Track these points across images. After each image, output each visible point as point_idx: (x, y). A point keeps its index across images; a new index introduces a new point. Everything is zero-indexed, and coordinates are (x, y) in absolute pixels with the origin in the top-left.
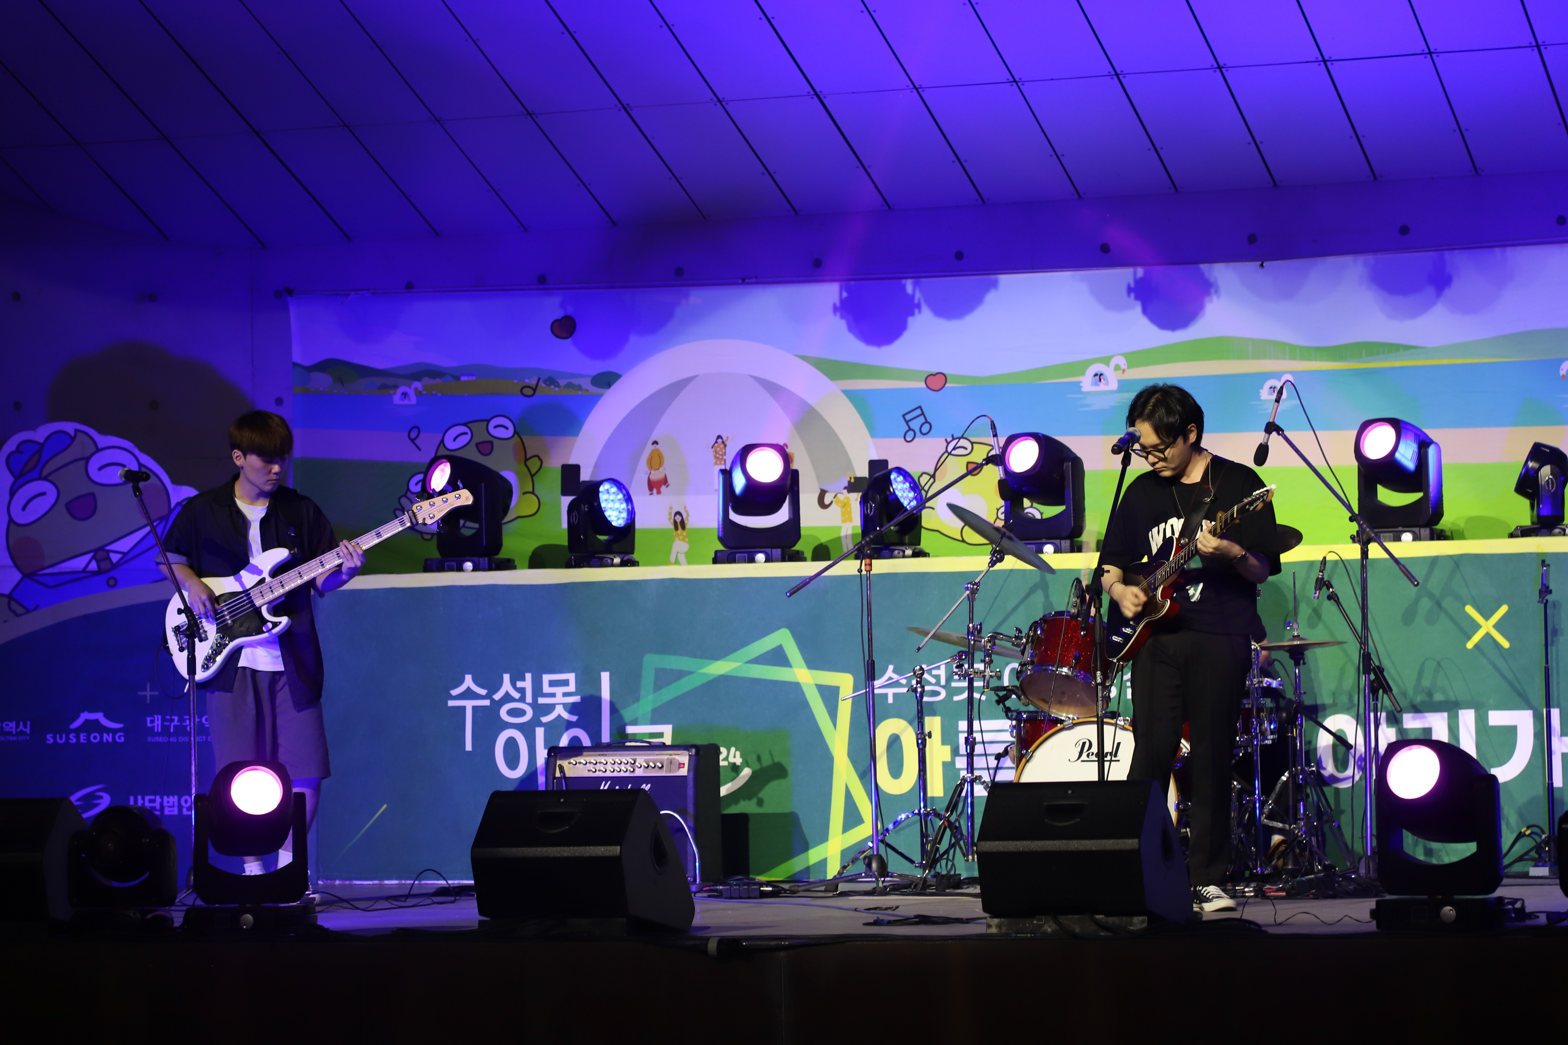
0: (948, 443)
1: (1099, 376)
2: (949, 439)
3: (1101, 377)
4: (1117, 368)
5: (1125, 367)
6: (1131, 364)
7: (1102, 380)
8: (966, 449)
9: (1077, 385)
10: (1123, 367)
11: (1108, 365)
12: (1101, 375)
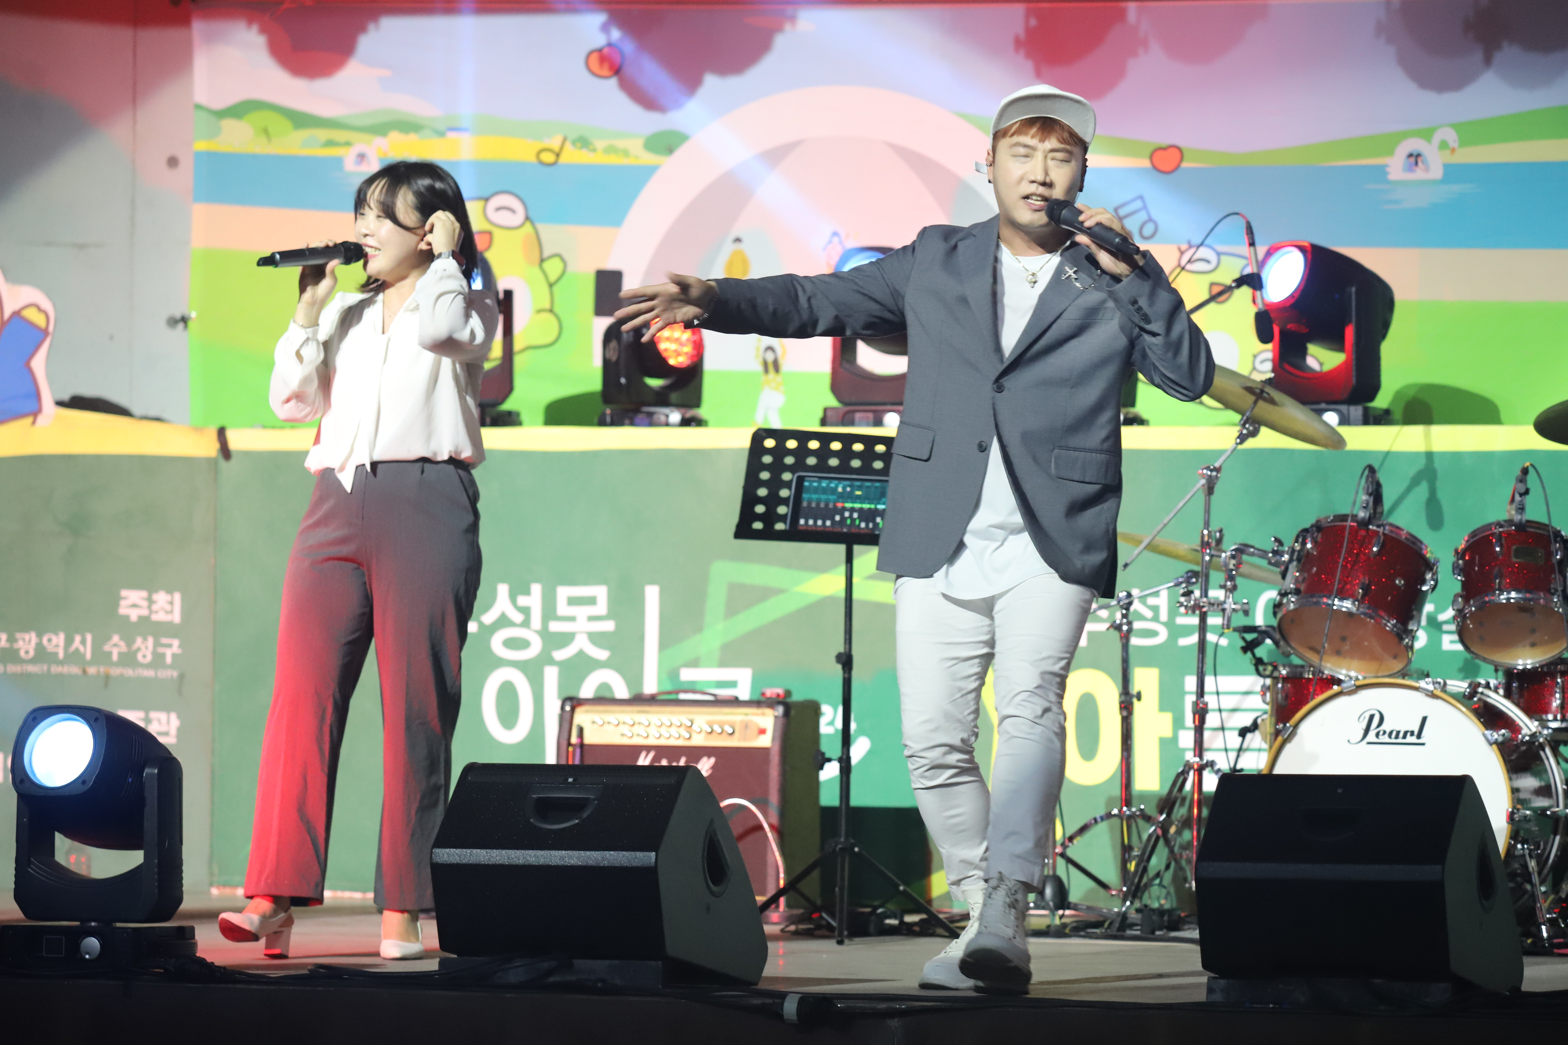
0: (1182, 253)
1: (1415, 158)
2: (1184, 247)
3: (1419, 159)
4: (1443, 145)
5: (1456, 145)
6: (1465, 141)
7: (1420, 163)
8: (1208, 262)
10: (1452, 144)
11: (1429, 140)
12: (1418, 155)
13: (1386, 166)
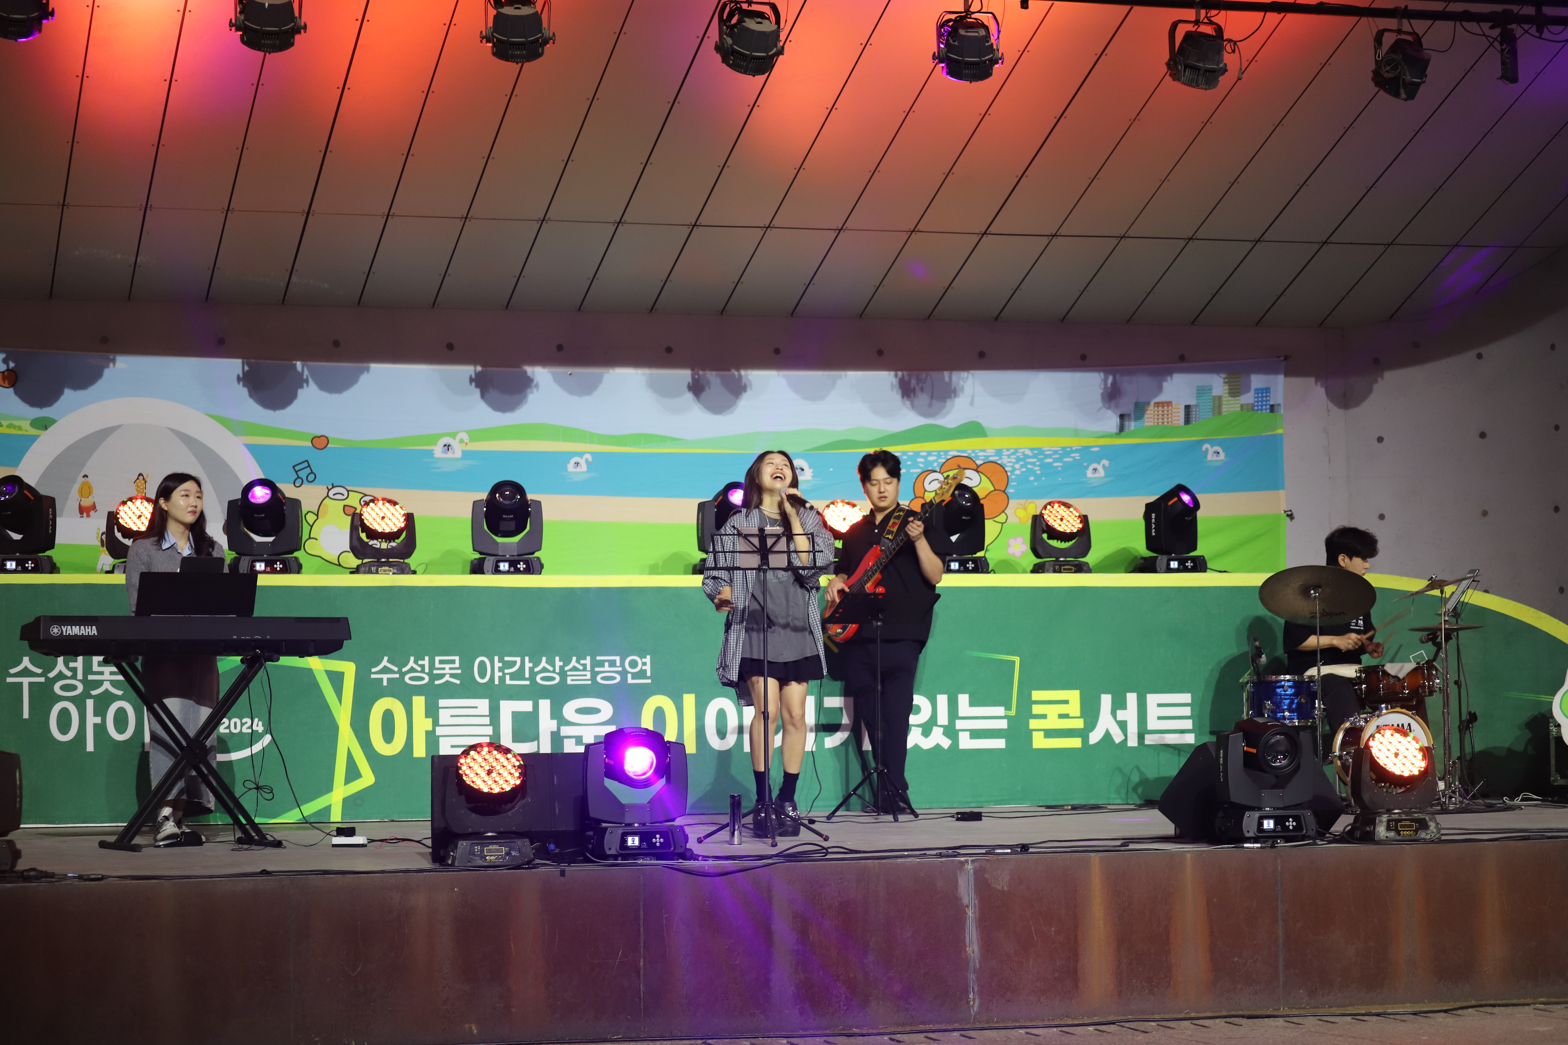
0: (329, 490)
1: (448, 447)
2: (330, 487)
4: (461, 441)
5: (468, 441)
6: (473, 439)
7: (450, 449)
8: (343, 495)
9: (430, 453)
10: (466, 441)
11: (455, 439)
12: (449, 446)
13: (433, 450)
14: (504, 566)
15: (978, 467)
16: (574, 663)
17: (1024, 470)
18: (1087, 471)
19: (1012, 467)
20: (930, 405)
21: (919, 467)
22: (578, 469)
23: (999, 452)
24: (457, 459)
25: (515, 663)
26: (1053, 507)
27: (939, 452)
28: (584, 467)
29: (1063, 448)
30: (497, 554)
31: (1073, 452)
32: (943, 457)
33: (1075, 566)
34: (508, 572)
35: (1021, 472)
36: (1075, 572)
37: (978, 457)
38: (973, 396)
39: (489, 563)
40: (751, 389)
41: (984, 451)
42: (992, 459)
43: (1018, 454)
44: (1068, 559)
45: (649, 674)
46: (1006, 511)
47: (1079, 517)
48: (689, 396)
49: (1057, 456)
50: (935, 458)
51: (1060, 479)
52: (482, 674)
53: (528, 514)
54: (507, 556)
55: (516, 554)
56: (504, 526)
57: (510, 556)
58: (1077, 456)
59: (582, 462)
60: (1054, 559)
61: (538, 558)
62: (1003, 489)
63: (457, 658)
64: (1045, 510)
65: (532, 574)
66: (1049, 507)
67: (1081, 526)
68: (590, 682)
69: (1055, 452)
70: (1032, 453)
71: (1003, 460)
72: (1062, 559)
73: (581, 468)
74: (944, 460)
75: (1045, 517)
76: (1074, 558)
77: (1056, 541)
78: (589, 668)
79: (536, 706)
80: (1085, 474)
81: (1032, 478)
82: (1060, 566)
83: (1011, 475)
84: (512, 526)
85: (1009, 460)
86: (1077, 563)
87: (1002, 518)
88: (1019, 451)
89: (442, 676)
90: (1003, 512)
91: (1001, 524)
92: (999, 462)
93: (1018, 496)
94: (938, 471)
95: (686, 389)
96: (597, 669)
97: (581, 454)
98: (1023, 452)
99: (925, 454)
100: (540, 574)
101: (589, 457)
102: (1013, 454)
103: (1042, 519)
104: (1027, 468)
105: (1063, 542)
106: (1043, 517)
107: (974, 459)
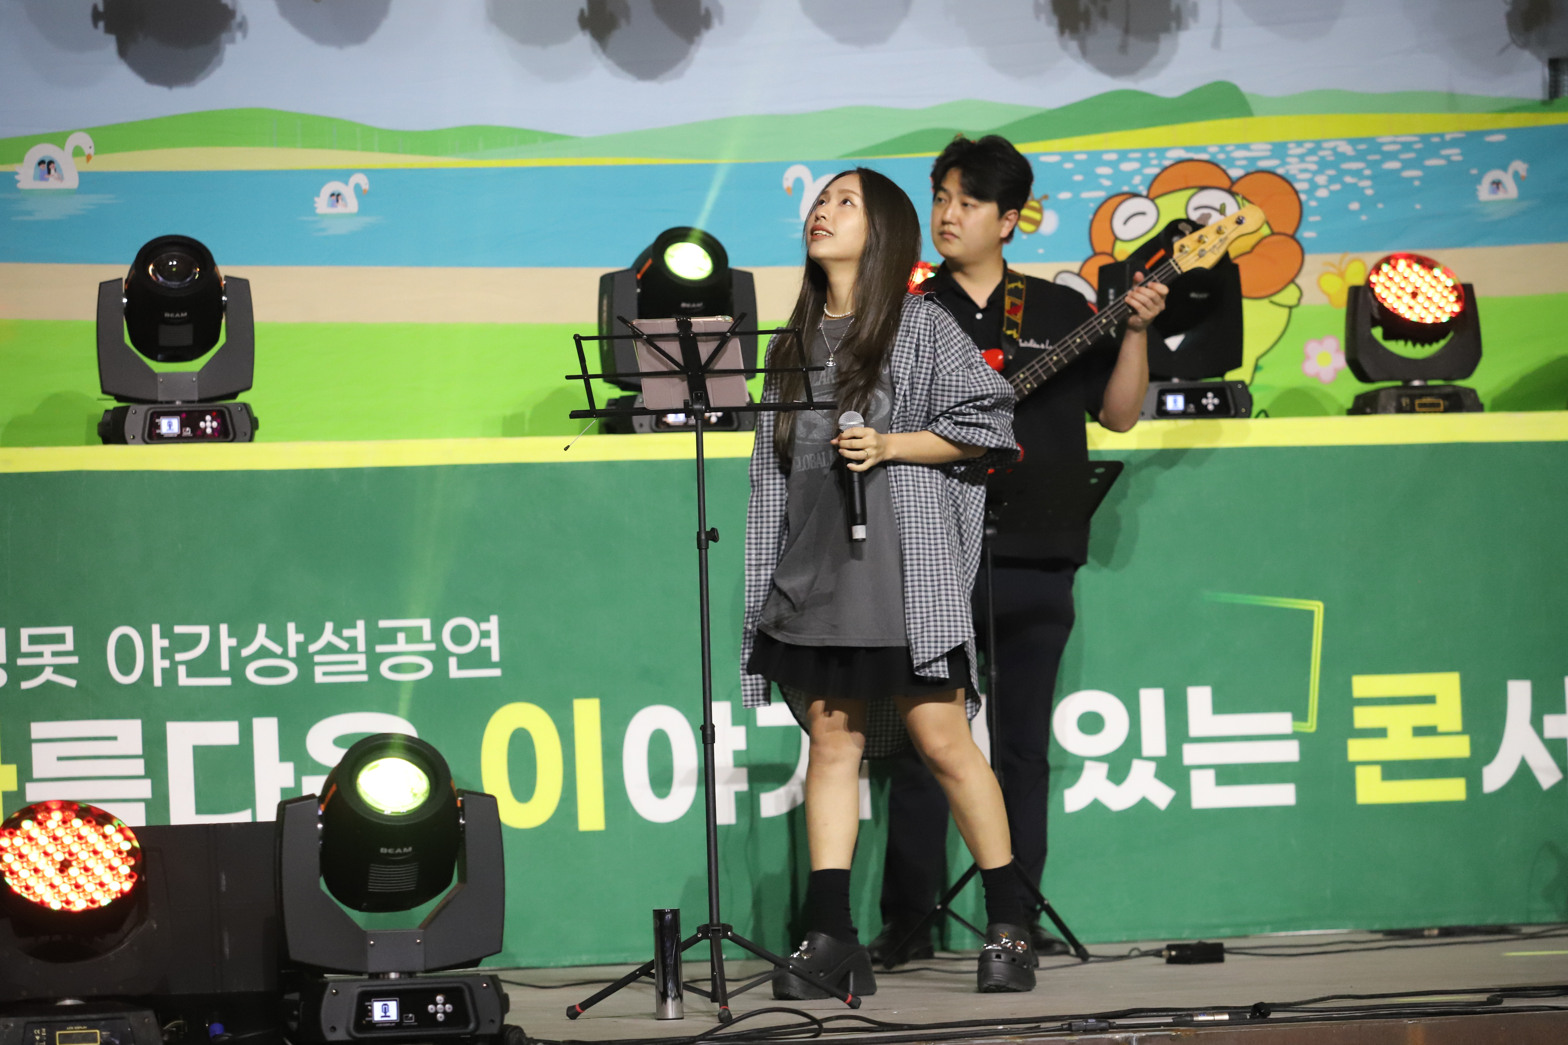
3: (51, 166)
4: (78, 152)
5: (92, 151)
6: (101, 147)
7: (52, 171)
10: (87, 151)
13: (16, 173)
14: (169, 425)
15: (1233, 182)
16: (328, 635)
17: (1336, 187)
18: (1478, 187)
19: (1311, 181)
20: (1123, 48)
21: (1100, 187)
22: (340, 209)
23: (1279, 149)
24: (68, 192)
25: (196, 639)
26: (1394, 268)
27: (1145, 152)
28: (351, 204)
29: (1425, 138)
30: (153, 398)
31: (1445, 144)
32: (1155, 162)
33: (1445, 397)
34: (179, 439)
35: (1331, 192)
36: (1446, 410)
37: (1231, 161)
38: (1219, 26)
39: (136, 417)
40: (721, 22)
41: (1245, 147)
42: (1264, 164)
43: (1322, 153)
44: (1431, 383)
45: (495, 657)
46: (1299, 281)
47: (1455, 288)
48: (583, 40)
49: (1411, 155)
50: (1134, 166)
51: (1418, 206)
52: (126, 667)
53: (221, 308)
54: (178, 403)
55: (196, 398)
56: (168, 336)
57: (184, 402)
58: (1455, 154)
59: (348, 192)
60: (1399, 383)
61: (246, 407)
62: (1290, 232)
63: (68, 631)
64: (1377, 273)
65: (232, 441)
66: (1385, 267)
67: (1457, 308)
68: (364, 678)
69: (1407, 147)
70: (1355, 150)
71: (1288, 167)
72: (1416, 383)
73: (346, 205)
74: (1156, 171)
75: (1378, 290)
76: (1445, 379)
77: (1401, 343)
78: (361, 646)
79: (246, 733)
80: (1474, 194)
81: (1354, 206)
82: (1412, 398)
83: (1309, 199)
84: (185, 336)
85: (1303, 166)
86: (1449, 390)
87: (1289, 295)
88: (1325, 145)
89: (37, 670)
90: (1292, 281)
91: (1286, 311)
92: (1280, 171)
93: (1325, 245)
94: (1144, 193)
95: (576, 24)
96: (380, 649)
97: (344, 175)
98: (1334, 150)
99: (1113, 157)
100: (251, 439)
101: (362, 180)
102: (1311, 152)
103: (1370, 295)
104: (1345, 185)
105: (1418, 346)
106: (1372, 290)
107: (1224, 166)
